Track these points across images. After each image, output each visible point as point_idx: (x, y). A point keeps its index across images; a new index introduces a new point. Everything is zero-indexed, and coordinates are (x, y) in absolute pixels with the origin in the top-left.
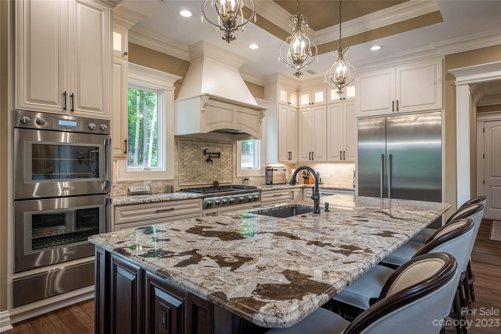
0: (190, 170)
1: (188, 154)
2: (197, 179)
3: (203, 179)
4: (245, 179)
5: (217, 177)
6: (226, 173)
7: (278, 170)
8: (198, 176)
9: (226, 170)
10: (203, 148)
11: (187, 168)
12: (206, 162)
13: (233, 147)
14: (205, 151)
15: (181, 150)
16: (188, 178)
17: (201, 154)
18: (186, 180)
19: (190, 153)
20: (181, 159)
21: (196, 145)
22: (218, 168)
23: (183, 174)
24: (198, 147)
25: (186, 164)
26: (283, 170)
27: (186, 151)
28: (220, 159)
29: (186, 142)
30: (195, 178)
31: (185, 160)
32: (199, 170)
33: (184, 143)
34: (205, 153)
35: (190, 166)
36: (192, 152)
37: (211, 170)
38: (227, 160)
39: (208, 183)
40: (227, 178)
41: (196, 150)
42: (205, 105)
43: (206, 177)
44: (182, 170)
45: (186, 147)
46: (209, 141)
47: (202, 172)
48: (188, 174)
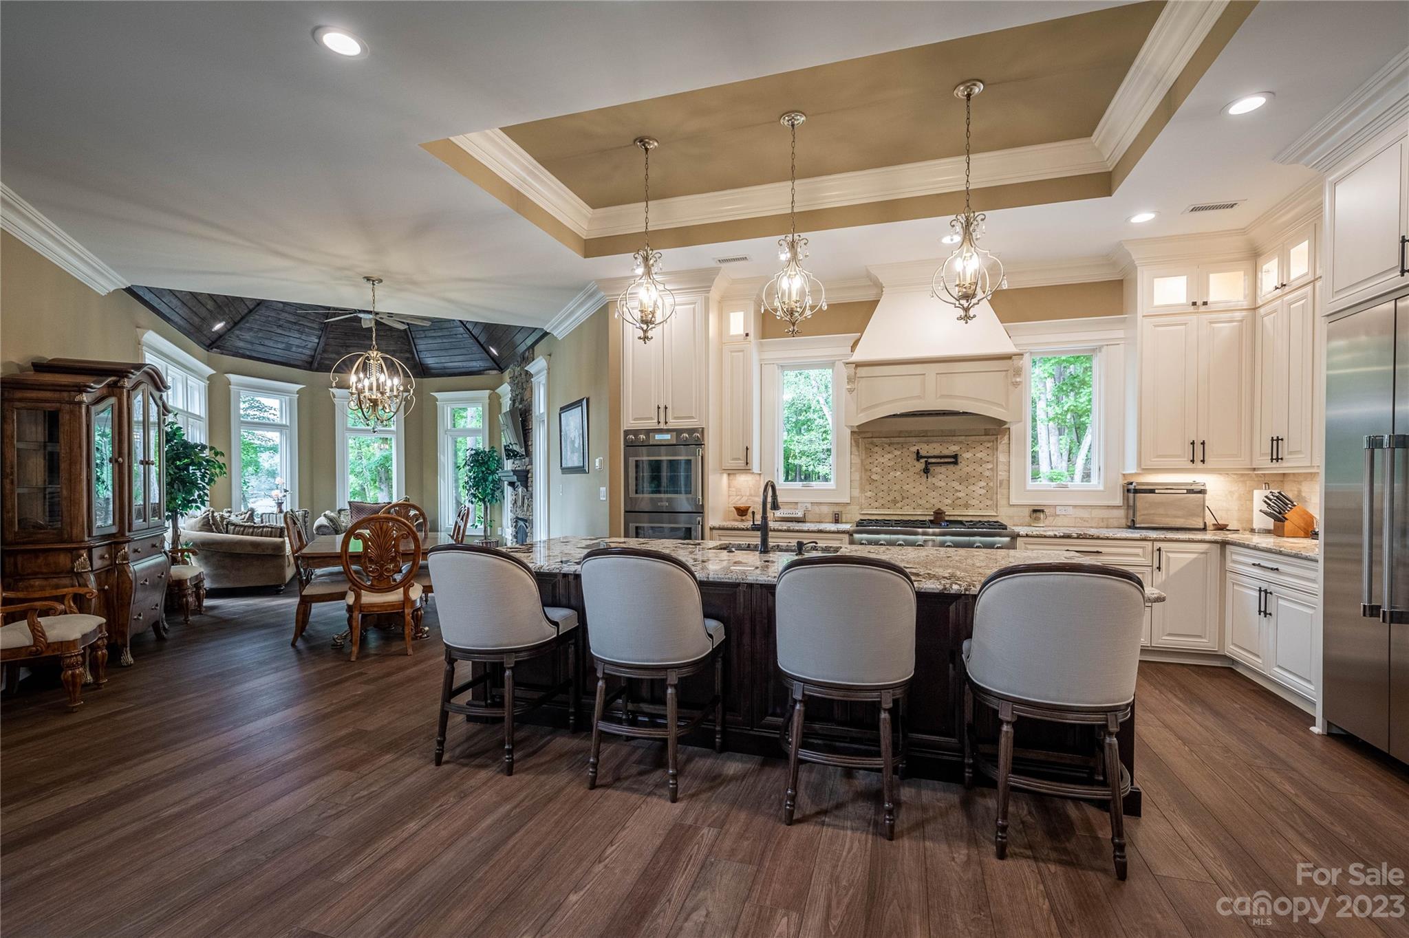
0: (884, 488)
1: (881, 460)
2: (899, 505)
3: (914, 505)
4: (1035, 511)
5: (950, 502)
6: (975, 495)
7: (1157, 491)
8: (903, 498)
9: (978, 489)
10: (914, 449)
11: (876, 484)
12: (922, 473)
13: (997, 441)
14: (918, 452)
15: (866, 454)
16: (880, 501)
17: (911, 459)
18: (877, 504)
19: (885, 458)
20: (866, 470)
21: (898, 443)
22: (956, 485)
23: (869, 494)
24: (902, 446)
25: (874, 477)
26: (1185, 491)
27: (876, 456)
28: (958, 467)
29: (875, 439)
30: (895, 502)
31: (874, 470)
32: (904, 488)
33: (872, 443)
34: (919, 457)
35: (885, 480)
36: (890, 456)
37: (935, 488)
38: (980, 470)
39: (926, 513)
40: (981, 505)
41: (897, 453)
42: (850, 380)
43: (920, 502)
44: (868, 487)
45: (876, 449)
46: (929, 434)
47: (913, 491)
48: (881, 494)
